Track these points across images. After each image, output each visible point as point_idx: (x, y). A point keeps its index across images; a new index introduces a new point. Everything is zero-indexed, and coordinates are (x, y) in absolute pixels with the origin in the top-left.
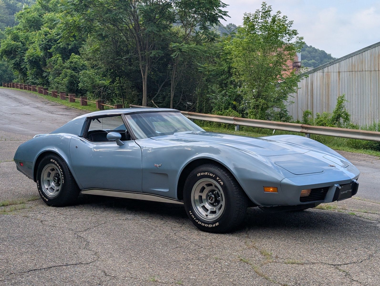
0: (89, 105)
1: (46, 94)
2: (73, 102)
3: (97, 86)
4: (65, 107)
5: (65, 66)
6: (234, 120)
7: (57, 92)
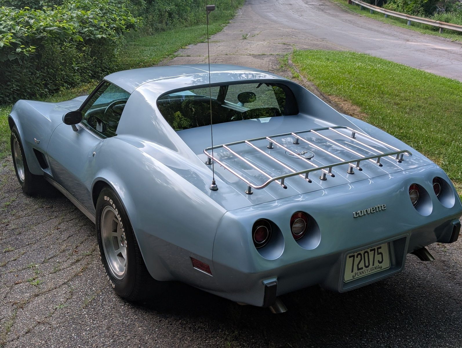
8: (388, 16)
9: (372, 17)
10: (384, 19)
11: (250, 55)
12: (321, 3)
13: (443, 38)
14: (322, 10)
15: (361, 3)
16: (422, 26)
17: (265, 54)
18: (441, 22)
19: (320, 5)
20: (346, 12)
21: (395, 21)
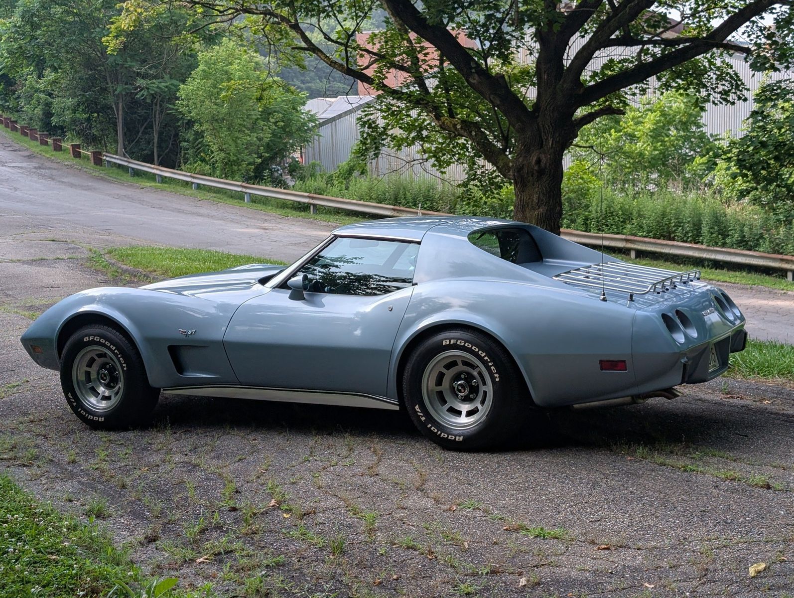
0: (65, 150)
1: (14, 129)
2: (45, 145)
3: (79, 121)
4: (29, 154)
5: (39, 89)
6: (191, 176)
7: (26, 128)
8: (199, 186)
9: (169, 190)
10: (193, 191)
11: (12, 261)
12: (37, 165)
13: (323, 223)
14: (52, 178)
15: (129, 162)
16: (273, 202)
17: (46, 257)
18: (311, 195)
19: (35, 168)
20: (102, 179)
21: (218, 195)
